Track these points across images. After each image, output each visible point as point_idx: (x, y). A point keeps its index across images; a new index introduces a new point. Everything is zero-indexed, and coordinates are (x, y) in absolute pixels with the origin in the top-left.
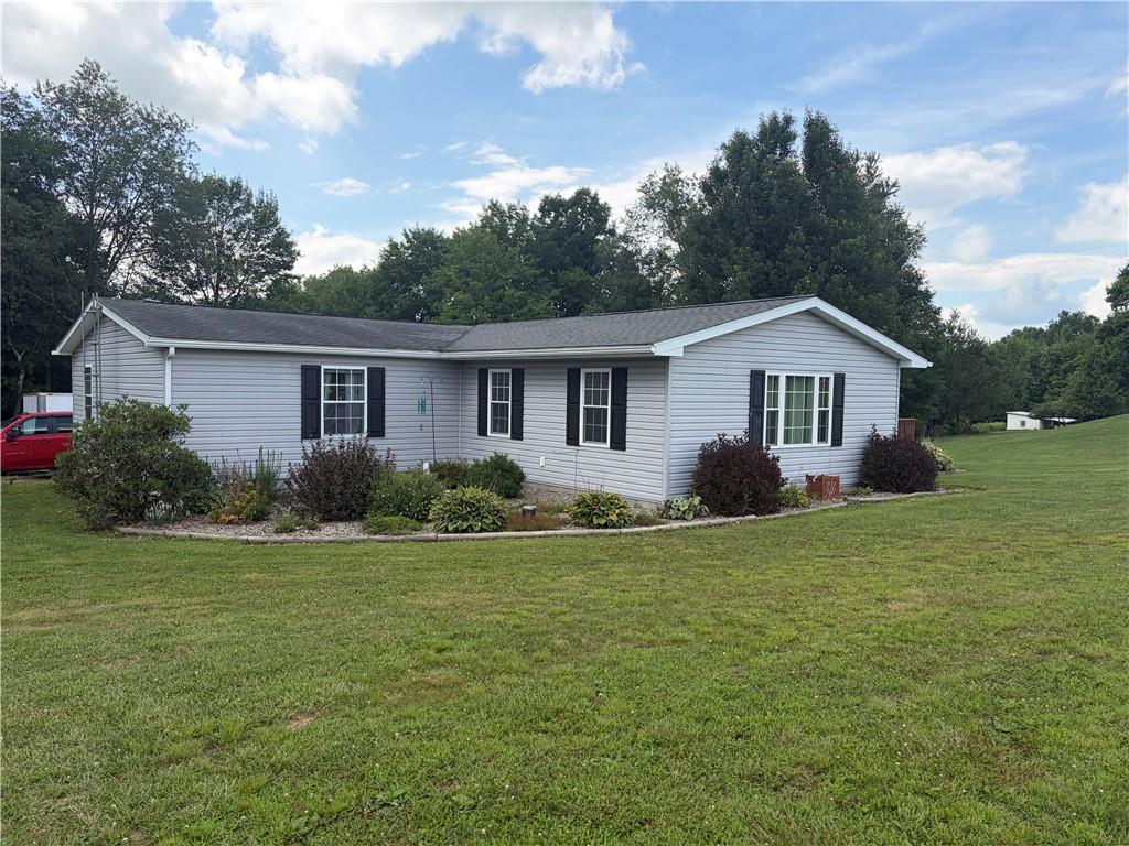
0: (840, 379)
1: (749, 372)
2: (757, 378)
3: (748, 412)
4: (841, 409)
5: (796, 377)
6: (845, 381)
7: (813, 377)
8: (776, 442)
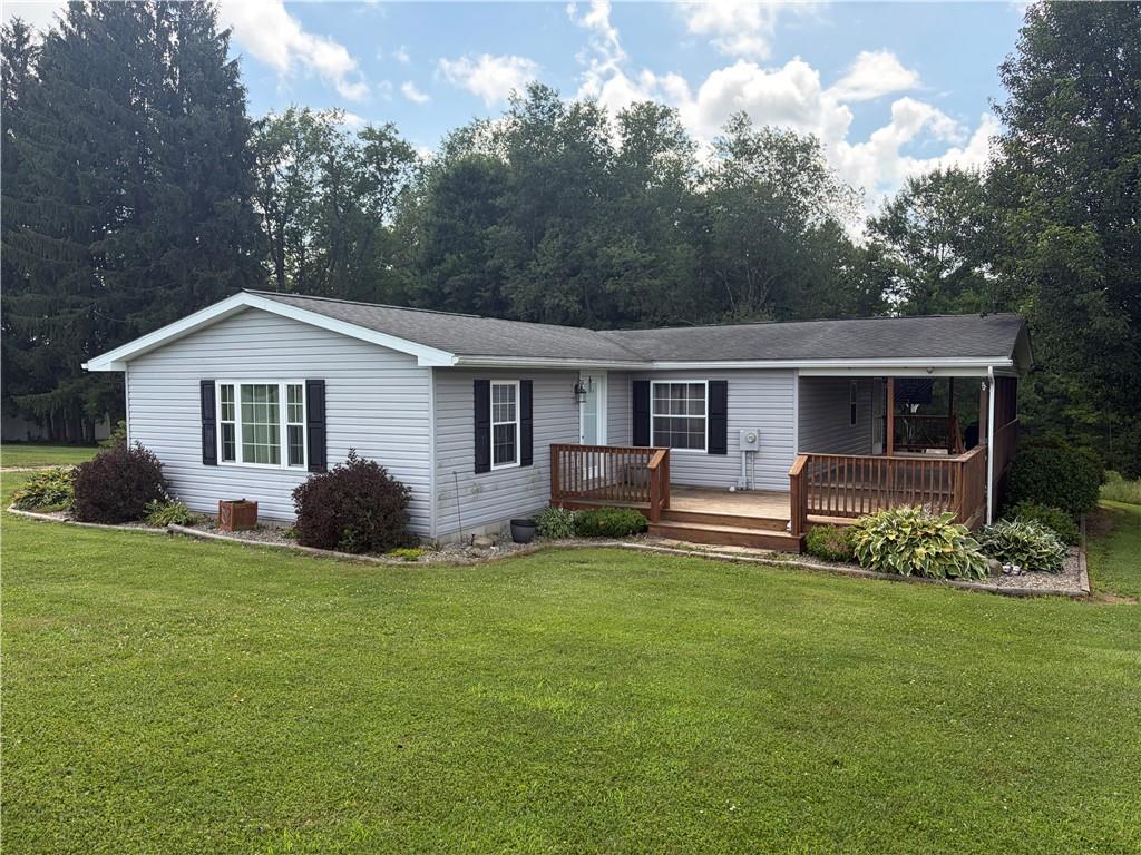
0: (317, 390)
1: (199, 383)
2: (207, 387)
3: (200, 424)
4: (320, 425)
5: (256, 386)
6: (328, 389)
7: (277, 386)
8: (234, 459)
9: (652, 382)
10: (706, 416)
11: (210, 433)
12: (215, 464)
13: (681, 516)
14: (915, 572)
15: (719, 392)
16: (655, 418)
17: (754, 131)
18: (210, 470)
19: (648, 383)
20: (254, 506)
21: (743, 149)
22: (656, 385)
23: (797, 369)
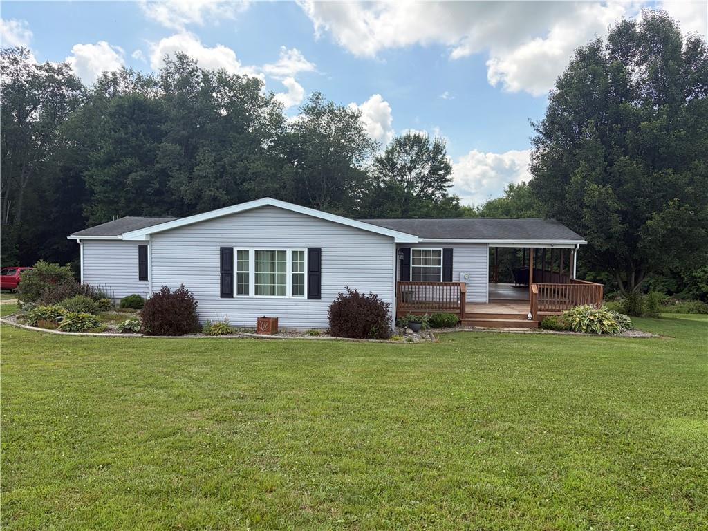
0: (315, 256)
1: (218, 249)
2: (226, 253)
3: (219, 273)
4: (317, 273)
5: (267, 251)
6: (323, 254)
7: (285, 251)
8: (248, 293)
9: (412, 249)
10: (442, 266)
11: (228, 278)
12: (232, 297)
13: (471, 315)
14: (603, 332)
15: (449, 254)
16: (413, 268)
17: (324, 103)
18: (227, 301)
19: (410, 249)
20: (276, 320)
21: (315, 112)
22: (413, 250)
23: (486, 244)
